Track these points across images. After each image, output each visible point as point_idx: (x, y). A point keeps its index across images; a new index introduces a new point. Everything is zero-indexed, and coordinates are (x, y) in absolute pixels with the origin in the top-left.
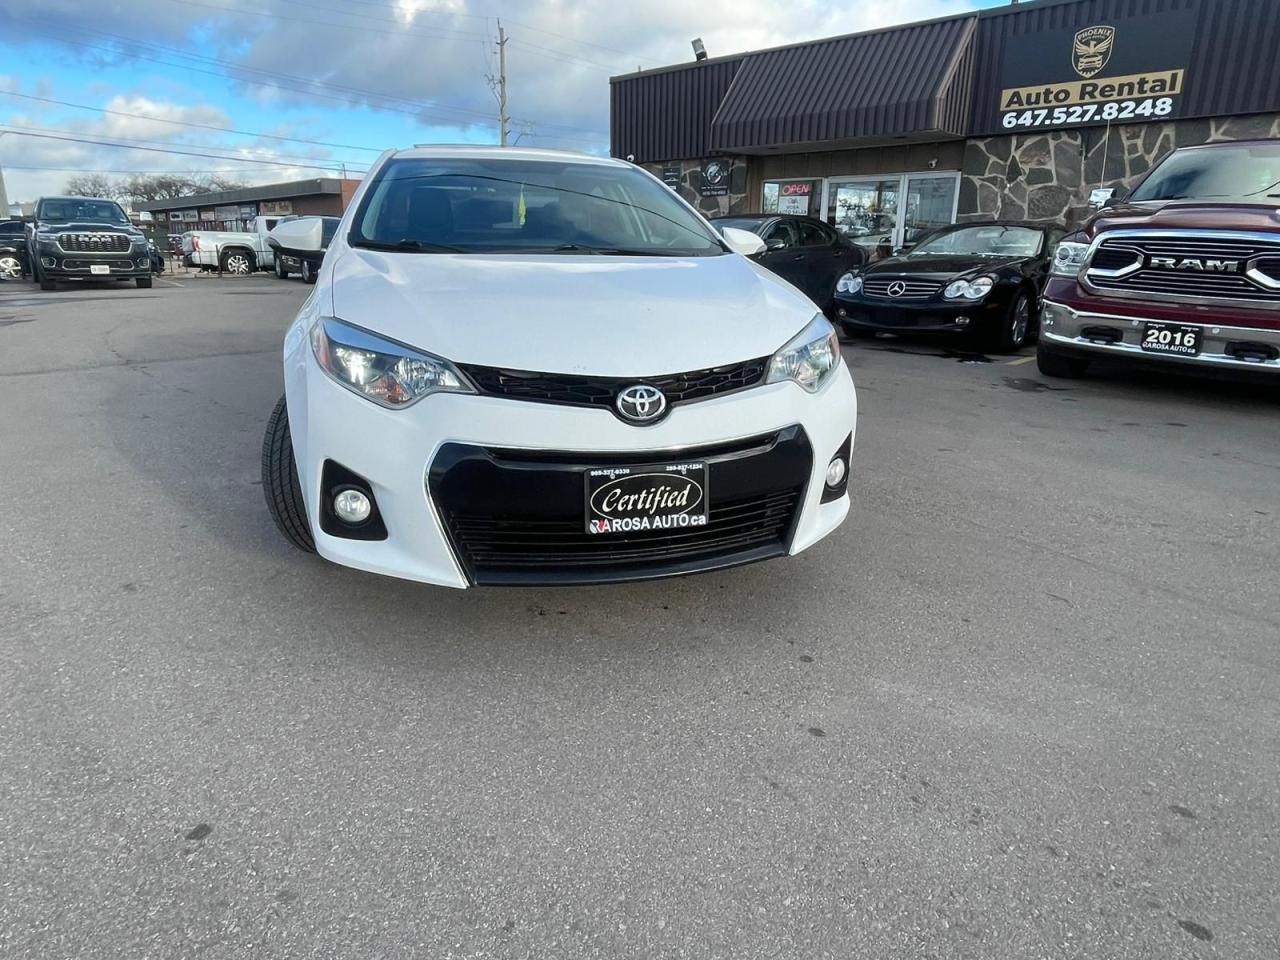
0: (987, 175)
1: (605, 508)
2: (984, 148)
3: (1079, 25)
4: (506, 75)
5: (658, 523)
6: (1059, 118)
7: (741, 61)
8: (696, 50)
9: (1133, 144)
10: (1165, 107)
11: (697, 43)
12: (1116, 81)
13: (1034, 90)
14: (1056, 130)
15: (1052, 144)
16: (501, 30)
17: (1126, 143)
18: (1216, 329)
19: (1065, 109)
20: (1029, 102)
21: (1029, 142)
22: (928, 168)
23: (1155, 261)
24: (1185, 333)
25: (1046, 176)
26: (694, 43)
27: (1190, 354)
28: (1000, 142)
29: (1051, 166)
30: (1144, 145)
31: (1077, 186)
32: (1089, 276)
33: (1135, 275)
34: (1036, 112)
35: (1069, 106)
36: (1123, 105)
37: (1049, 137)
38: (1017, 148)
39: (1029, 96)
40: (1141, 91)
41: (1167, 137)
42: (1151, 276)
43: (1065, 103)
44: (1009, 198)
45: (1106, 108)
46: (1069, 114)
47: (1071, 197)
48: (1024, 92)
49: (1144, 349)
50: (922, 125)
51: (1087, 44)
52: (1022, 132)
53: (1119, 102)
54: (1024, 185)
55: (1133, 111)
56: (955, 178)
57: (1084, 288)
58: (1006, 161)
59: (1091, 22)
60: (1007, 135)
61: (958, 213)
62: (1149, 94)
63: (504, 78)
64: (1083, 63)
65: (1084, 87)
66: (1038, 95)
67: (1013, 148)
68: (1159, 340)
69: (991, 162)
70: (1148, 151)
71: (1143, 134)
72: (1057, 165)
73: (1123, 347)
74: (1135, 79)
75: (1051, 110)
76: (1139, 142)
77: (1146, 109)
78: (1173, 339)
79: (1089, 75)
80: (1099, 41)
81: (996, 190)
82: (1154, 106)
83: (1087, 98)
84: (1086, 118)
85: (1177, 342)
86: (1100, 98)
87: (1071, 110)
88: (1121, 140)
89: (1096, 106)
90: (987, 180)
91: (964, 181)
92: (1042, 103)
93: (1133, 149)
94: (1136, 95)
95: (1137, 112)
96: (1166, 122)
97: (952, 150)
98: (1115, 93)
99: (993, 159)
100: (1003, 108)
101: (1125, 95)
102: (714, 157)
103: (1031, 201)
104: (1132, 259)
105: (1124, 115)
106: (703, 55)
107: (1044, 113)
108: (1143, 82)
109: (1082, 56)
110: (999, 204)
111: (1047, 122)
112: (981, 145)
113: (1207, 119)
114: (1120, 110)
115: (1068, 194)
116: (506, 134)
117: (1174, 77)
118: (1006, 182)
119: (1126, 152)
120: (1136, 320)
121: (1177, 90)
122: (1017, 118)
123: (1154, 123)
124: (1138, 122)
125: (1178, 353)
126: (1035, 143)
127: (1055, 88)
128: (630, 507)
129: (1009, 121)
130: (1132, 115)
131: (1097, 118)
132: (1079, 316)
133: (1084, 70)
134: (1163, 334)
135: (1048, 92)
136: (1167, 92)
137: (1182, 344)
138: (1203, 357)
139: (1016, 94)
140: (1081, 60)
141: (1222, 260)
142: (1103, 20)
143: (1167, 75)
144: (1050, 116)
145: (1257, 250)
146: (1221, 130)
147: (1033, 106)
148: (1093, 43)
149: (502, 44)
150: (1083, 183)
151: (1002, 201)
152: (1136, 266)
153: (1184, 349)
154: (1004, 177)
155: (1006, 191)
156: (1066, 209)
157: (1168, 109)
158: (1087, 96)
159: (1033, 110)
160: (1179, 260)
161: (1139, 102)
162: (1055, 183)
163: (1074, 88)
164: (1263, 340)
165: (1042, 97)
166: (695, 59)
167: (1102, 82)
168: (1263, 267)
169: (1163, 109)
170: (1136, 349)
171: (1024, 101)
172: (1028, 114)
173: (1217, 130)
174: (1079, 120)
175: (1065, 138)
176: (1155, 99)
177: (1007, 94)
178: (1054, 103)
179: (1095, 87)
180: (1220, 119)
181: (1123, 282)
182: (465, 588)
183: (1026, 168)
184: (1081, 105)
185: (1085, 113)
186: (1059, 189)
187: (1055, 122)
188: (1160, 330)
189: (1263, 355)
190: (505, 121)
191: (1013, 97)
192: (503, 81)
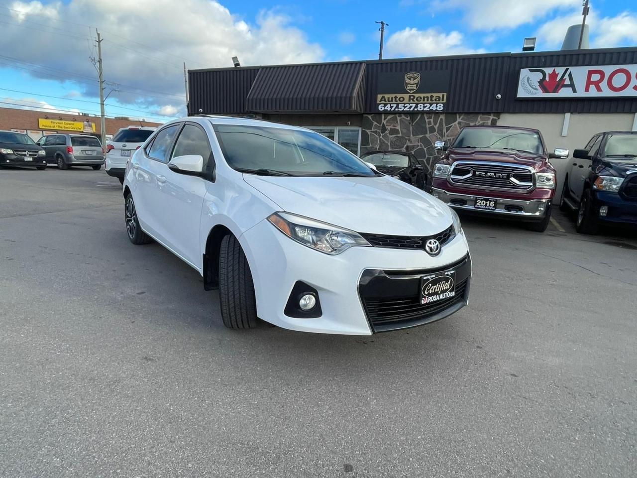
0: (373, 130)
1: (426, 293)
2: (371, 119)
3: (406, 72)
4: (102, 58)
5: (442, 297)
6: (401, 108)
7: (258, 70)
8: (234, 62)
9: (429, 121)
10: (440, 107)
11: (235, 59)
12: (422, 95)
13: (391, 96)
14: (400, 113)
15: (399, 119)
16: (99, 35)
17: (427, 120)
18: (501, 200)
19: (403, 105)
20: (389, 101)
21: (389, 117)
22: (347, 125)
23: (477, 173)
24: (490, 201)
25: (397, 132)
26: (233, 58)
27: (493, 210)
28: (377, 116)
29: (398, 128)
30: (434, 121)
31: (409, 136)
32: (451, 178)
33: (470, 178)
34: (392, 105)
35: (405, 104)
36: (425, 105)
37: (397, 116)
38: (385, 119)
39: (389, 98)
40: (431, 100)
41: (441, 119)
42: (477, 179)
43: (403, 102)
44: (383, 140)
45: (419, 105)
46: (405, 107)
47: (407, 141)
48: (386, 96)
49: (475, 208)
50: (347, 107)
51: (410, 79)
52: (386, 113)
53: (424, 104)
54: (388, 135)
55: (429, 108)
56: (358, 130)
57: (449, 182)
58: (380, 124)
59: (411, 70)
60: (380, 113)
61: (361, 145)
62: (434, 102)
63: (101, 60)
64: (409, 87)
65: (410, 96)
66: (392, 98)
67: (383, 119)
68: (481, 204)
69: (374, 124)
70: (435, 124)
71: (433, 117)
72: (401, 128)
73: (467, 207)
74: (429, 95)
75: (398, 105)
76: (432, 120)
77: (434, 107)
78: (486, 204)
79: (411, 92)
80: (415, 79)
81: (377, 136)
82: (437, 107)
83: (411, 101)
84: (411, 109)
85: (488, 205)
86: (416, 102)
87: (405, 105)
88: (425, 119)
89: (415, 105)
90: (373, 132)
91: (363, 132)
92: (394, 102)
93: (429, 123)
94: (430, 101)
95: (430, 108)
96: (441, 113)
97: (357, 118)
98: (422, 100)
99: (375, 123)
100: (378, 102)
101: (426, 101)
102: (245, 113)
103: (391, 142)
104: (468, 172)
105: (425, 109)
106: (238, 64)
107: (395, 105)
108: (432, 97)
109: (408, 84)
110: (379, 142)
111: (396, 109)
112: (370, 117)
113: (456, 113)
114: (424, 107)
115: (406, 139)
116: (103, 89)
117: (443, 96)
118: (381, 133)
119: (427, 124)
120: (472, 197)
121: (445, 101)
122: (384, 107)
123: (437, 113)
124: (431, 112)
125: (488, 209)
126: (392, 118)
127: (399, 96)
128: (433, 291)
129: (381, 108)
130: (429, 109)
131: (416, 109)
132: (450, 194)
133: (409, 90)
134: (482, 202)
135: (396, 97)
136: (441, 101)
137: (490, 206)
138: (497, 211)
139: (383, 97)
140: (408, 85)
141: (502, 174)
142: (416, 70)
143: (440, 95)
144: (397, 107)
145: (513, 170)
146: (461, 118)
147: (390, 102)
148: (412, 79)
149: (99, 42)
150: (411, 136)
151: (380, 142)
152: (470, 175)
153: (491, 208)
154: (380, 131)
155: (381, 137)
156: (405, 146)
157: (442, 109)
158: (411, 100)
159: (391, 104)
160: (486, 173)
161: (431, 104)
162: (400, 135)
163: (406, 96)
164: (517, 204)
165: (394, 99)
166: (234, 66)
167: (417, 95)
168: (515, 176)
169: (440, 108)
170: (472, 208)
171: (387, 100)
172: (389, 105)
173: (459, 118)
174: (409, 110)
175: (403, 116)
176: (437, 104)
177: (379, 97)
178: (399, 102)
179: (414, 97)
180: (460, 114)
181: (466, 180)
182: (371, 335)
183: (389, 128)
184: (409, 104)
185: (411, 107)
186: (402, 137)
187: (399, 109)
188: (481, 200)
189: (518, 210)
190: (102, 82)
191: (382, 98)
192: (100, 61)
